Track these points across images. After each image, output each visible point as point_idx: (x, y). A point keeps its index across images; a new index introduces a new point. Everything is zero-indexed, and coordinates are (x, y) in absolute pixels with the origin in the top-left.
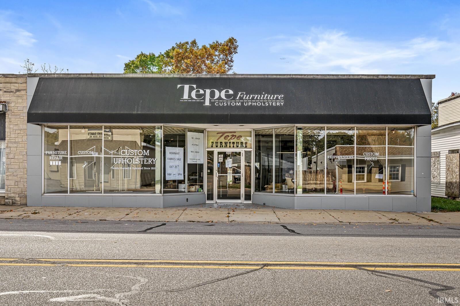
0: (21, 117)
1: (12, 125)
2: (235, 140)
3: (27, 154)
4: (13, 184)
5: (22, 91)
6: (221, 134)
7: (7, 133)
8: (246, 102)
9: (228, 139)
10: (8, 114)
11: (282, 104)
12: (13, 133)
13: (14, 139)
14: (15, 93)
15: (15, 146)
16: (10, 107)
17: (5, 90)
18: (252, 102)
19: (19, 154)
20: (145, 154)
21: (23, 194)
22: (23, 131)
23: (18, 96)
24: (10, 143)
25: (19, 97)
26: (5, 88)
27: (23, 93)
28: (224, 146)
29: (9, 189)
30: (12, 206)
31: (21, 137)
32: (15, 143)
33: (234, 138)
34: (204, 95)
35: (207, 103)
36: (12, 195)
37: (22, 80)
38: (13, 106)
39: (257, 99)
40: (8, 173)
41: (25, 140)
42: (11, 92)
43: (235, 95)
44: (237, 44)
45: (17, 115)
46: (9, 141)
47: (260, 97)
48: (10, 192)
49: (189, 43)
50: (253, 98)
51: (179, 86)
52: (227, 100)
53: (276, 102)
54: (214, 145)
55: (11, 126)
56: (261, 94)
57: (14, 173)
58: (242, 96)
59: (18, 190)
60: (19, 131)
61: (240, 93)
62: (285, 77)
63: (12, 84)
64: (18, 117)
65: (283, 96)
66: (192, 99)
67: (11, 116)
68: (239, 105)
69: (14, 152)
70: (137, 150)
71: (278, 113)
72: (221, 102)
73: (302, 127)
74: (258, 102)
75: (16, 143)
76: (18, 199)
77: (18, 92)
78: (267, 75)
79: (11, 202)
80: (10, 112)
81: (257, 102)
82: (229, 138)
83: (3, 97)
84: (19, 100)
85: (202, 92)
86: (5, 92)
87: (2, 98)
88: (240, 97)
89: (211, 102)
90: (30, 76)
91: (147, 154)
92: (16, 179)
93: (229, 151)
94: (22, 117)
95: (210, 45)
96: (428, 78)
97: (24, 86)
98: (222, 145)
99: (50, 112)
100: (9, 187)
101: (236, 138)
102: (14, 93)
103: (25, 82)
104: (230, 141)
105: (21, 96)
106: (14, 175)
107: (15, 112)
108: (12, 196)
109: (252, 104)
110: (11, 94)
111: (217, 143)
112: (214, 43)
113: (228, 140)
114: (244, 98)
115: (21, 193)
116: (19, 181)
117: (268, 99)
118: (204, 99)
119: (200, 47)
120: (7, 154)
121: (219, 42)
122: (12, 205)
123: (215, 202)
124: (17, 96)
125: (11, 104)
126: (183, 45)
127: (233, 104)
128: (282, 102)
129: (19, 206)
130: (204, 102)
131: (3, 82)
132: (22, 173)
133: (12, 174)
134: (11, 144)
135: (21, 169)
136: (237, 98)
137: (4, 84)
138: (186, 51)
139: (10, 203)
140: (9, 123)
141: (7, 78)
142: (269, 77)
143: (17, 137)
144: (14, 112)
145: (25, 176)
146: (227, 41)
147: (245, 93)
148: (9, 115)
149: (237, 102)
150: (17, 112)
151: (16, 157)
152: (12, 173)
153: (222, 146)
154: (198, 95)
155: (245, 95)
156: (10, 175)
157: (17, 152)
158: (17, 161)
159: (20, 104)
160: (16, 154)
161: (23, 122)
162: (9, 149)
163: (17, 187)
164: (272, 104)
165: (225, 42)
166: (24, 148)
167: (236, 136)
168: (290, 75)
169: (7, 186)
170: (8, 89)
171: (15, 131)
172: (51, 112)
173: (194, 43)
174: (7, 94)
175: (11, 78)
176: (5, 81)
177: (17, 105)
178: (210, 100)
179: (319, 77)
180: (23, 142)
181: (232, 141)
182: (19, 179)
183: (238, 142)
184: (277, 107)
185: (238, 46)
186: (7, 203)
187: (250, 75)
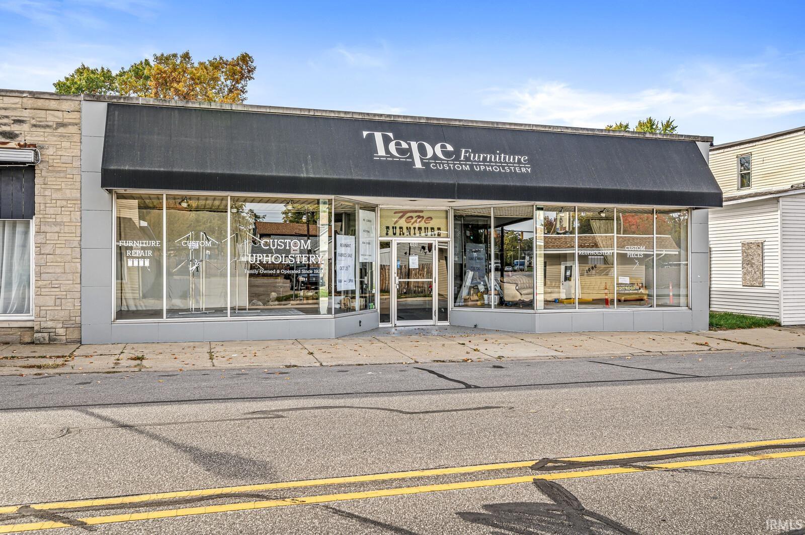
0: (68, 176)
1: (50, 189)
2: (423, 225)
3: (80, 245)
4: (52, 303)
5: (70, 126)
6: (401, 214)
7: (38, 204)
8: (476, 165)
9: (411, 222)
10: (41, 168)
11: (529, 170)
12: (51, 205)
13: (53, 216)
14: (56, 129)
15: (55, 231)
16: (44, 155)
17: (33, 122)
18: (485, 166)
19: (63, 246)
20: (304, 247)
21: (72, 322)
22: (73, 202)
23: (62, 136)
24: (45, 225)
25: (64, 137)
26: (33, 119)
27: (72, 129)
28: (406, 234)
29: (43, 313)
30: (50, 346)
31: (68, 213)
32: (56, 224)
33: (420, 222)
34: (410, 150)
35: (418, 165)
36: (50, 324)
37: (71, 105)
38: (52, 153)
39: (490, 161)
40: (39, 282)
41: (76, 219)
42: (48, 126)
43: (457, 153)
44: (254, 64)
45: (59, 172)
46: (41, 220)
47: (495, 158)
48: (44, 319)
49: (179, 56)
50: (485, 159)
51: (365, 133)
52: (448, 161)
53: (520, 167)
54: (391, 232)
55: (47, 193)
56: (495, 154)
57: (53, 282)
58: (468, 155)
59: (62, 313)
60: (64, 203)
61: (463, 150)
62: (522, 128)
63: (48, 111)
64: (62, 175)
65: (527, 158)
66: (392, 156)
67: (47, 172)
68: (467, 169)
69: (52, 242)
70: (290, 241)
71: (527, 184)
72: (439, 164)
73: (543, 207)
74: (494, 166)
75: (58, 224)
76: (61, 331)
77: (62, 128)
78: (497, 123)
79: (47, 339)
80: (45, 164)
81: (492, 166)
82: (413, 221)
83: (29, 135)
84: (64, 144)
85: (404, 145)
86: (35, 126)
87: (27, 138)
88: (465, 156)
89: (423, 164)
90: (88, 99)
91: (308, 247)
92: (57, 293)
93: (414, 242)
94: (71, 176)
95: (210, 62)
96: (704, 141)
97: (74, 117)
98: (402, 231)
99: (147, 169)
100: (42, 308)
101: (423, 221)
102: (54, 129)
103: (77, 109)
104: (414, 226)
105: (69, 137)
106: (53, 286)
107: (55, 165)
108: (49, 327)
109: (486, 168)
110: (48, 130)
111: (394, 229)
112: (216, 59)
113: (412, 224)
114: (472, 159)
115: (68, 319)
116: (64, 297)
117: (507, 161)
118: (411, 156)
119: (196, 65)
120: (39, 245)
121: (224, 59)
122: (49, 344)
123: (393, 326)
124: (60, 136)
125: (48, 150)
126: (167, 58)
127: (458, 168)
128: (528, 168)
129: (65, 344)
130: (413, 163)
131: (30, 106)
132: (71, 282)
133: (49, 284)
134: (47, 226)
135: (69, 274)
136: (462, 159)
137: (32, 111)
138: (175, 70)
139: (44, 340)
140: (43, 186)
141: (38, 100)
142: (500, 126)
143: (59, 213)
144: (53, 166)
145: (75, 288)
146: (238, 59)
147: (470, 150)
148: (41, 170)
149: (463, 164)
150: (59, 165)
151: (58, 251)
152: (49, 282)
153: (403, 234)
154: (401, 151)
155: (472, 155)
156: (45, 286)
157: (59, 242)
158: (59, 260)
159: (66, 151)
160: (57, 246)
161: (71, 185)
162: (42, 237)
163: (60, 308)
164: (515, 169)
165: (233, 59)
166: (74, 235)
167: (423, 217)
168: (529, 125)
169: (39, 308)
170: (40, 121)
171: (55, 201)
172: (150, 169)
173: (186, 56)
174: (39, 129)
175: (47, 101)
176: (35, 106)
177: (60, 153)
178: (422, 160)
179: (569, 131)
180: (73, 224)
181: (417, 225)
182: (64, 293)
183: (428, 228)
184: (522, 174)
185: (255, 68)
186: (39, 340)
187: (472, 121)
